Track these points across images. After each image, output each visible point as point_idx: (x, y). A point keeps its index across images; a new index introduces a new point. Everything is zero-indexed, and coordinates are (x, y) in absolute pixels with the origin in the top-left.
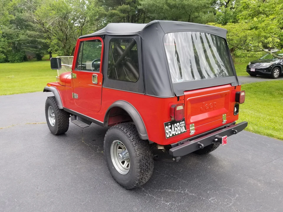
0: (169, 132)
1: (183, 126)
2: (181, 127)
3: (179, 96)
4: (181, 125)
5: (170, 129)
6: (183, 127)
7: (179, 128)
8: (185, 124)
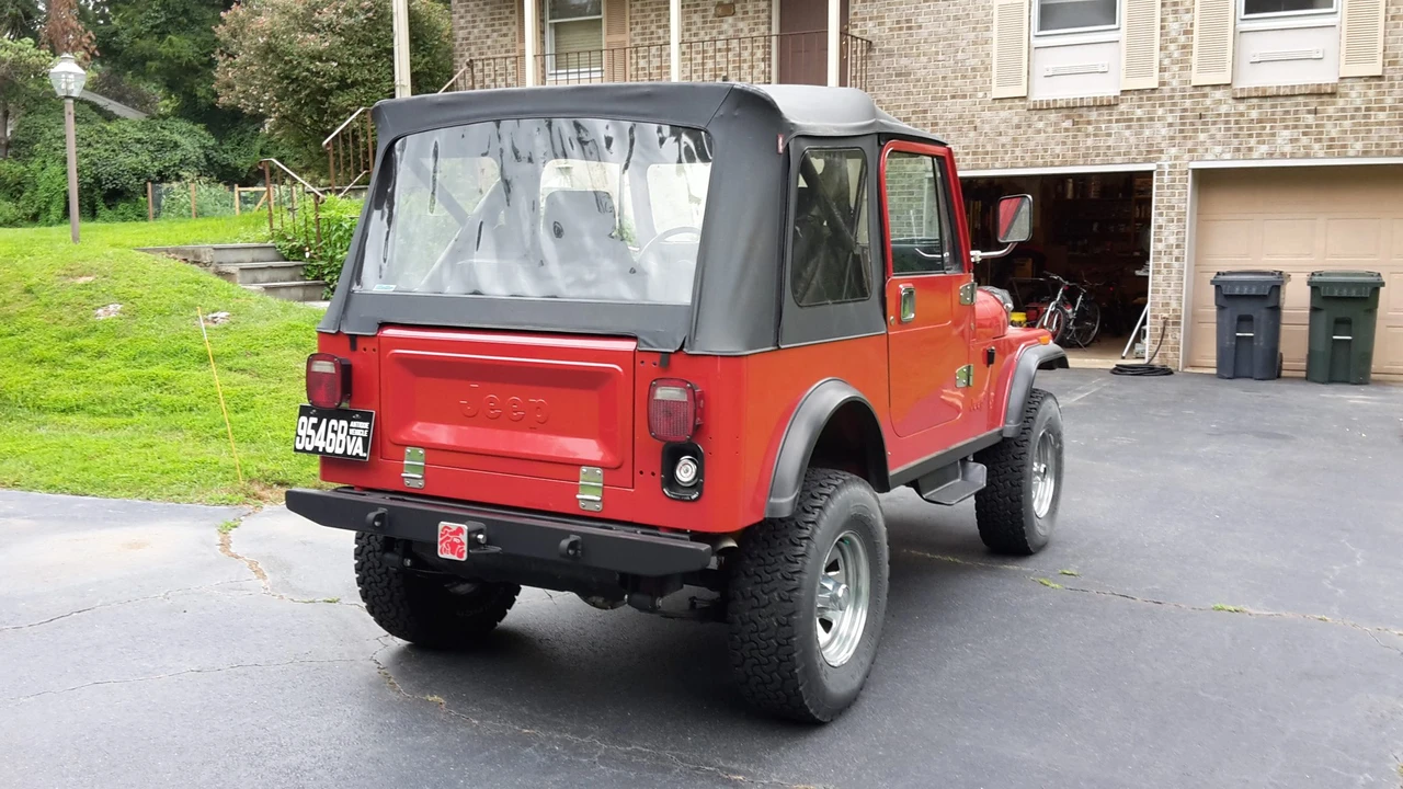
0: (307, 436)
1: (357, 437)
2: (352, 436)
3: (356, 335)
4: (351, 432)
5: (312, 428)
6: (360, 440)
7: (341, 436)
8: (369, 433)
